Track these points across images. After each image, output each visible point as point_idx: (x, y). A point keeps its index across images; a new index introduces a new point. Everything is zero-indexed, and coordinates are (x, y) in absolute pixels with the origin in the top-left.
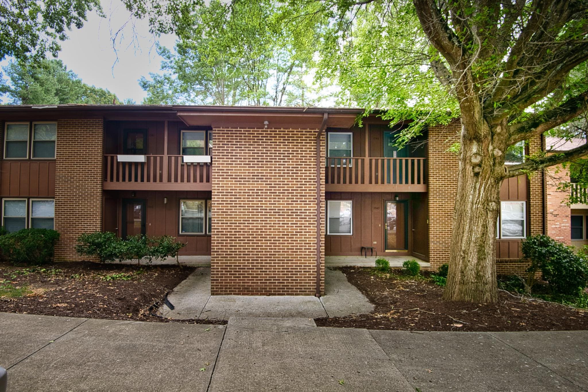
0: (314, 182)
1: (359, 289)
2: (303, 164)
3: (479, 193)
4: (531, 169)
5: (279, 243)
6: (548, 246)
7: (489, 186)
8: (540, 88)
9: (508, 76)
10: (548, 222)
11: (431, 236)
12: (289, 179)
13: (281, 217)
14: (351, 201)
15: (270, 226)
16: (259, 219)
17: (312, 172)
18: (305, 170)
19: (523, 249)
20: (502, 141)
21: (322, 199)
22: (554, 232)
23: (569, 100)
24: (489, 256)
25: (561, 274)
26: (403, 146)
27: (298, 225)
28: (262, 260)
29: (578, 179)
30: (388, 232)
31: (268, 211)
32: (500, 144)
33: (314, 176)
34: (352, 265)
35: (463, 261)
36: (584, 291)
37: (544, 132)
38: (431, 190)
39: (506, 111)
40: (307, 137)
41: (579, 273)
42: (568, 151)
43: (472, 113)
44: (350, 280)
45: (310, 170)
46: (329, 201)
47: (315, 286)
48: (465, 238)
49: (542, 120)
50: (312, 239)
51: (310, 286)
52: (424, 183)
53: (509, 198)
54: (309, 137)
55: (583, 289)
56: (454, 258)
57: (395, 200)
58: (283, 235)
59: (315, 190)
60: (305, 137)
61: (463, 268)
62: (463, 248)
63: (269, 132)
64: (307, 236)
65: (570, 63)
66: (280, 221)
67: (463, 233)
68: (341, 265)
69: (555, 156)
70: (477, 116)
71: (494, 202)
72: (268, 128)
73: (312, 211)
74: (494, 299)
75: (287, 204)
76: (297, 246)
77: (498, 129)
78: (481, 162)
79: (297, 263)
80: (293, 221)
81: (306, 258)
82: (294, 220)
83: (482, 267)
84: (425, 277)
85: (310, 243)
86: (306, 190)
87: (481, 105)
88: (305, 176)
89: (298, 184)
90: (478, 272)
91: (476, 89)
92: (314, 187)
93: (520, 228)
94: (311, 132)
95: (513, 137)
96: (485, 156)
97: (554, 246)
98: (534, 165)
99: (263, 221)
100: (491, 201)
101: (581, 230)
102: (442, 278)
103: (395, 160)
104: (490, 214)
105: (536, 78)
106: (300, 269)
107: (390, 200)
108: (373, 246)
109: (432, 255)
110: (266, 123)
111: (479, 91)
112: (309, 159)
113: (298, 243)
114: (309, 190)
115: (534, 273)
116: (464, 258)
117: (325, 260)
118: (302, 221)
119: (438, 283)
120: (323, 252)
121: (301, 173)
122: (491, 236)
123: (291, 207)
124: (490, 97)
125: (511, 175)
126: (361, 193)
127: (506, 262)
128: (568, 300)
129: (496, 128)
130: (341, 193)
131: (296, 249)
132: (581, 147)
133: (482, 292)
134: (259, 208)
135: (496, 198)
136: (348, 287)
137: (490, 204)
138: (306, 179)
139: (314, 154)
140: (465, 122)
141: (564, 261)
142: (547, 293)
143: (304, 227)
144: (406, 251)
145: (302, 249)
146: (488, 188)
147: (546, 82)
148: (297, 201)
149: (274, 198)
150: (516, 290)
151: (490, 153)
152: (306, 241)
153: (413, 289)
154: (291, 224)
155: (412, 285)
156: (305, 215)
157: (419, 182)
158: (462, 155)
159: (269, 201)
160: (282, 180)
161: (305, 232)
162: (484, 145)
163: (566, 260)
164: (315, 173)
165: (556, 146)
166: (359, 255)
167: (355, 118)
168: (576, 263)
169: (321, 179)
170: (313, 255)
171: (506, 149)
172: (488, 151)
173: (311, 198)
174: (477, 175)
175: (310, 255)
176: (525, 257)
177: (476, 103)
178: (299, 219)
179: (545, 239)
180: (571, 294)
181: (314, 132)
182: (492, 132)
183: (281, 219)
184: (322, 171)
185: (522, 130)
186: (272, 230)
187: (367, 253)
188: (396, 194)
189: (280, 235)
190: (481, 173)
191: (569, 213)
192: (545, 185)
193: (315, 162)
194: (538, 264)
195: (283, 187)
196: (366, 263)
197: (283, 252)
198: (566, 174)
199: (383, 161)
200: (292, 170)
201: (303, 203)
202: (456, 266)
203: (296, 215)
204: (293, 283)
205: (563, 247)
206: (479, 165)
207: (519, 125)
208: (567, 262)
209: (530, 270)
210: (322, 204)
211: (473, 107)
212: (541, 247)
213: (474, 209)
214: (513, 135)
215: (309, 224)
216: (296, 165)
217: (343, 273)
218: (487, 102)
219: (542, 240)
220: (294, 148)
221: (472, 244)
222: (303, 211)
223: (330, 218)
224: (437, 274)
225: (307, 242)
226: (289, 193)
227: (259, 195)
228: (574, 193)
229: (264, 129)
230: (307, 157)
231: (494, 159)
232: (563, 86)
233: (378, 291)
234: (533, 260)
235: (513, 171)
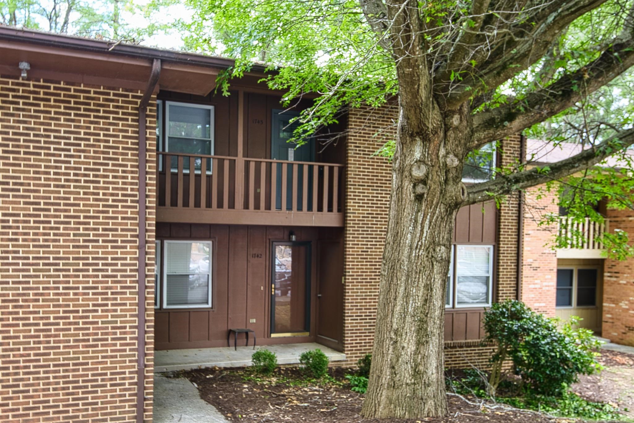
0: (132, 201)
1: (221, 410)
2: (110, 162)
3: (422, 231)
4: (501, 191)
5: (56, 330)
6: (522, 318)
7: (437, 217)
8: (522, 52)
9: (473, 26)
10: (524, 279)
11: (348, 306)
12: (79, 193)
13: (61, 274)
14: (210, 242)
15: (36, 294)
16: (10, 280)
17: (129, 180)
18: (114, 177)
19: (486, 324)
20: (460, 141)
21: (149, 236)
22: (533, 296)
23: (562, 78)
24: (434, 338)
25: (539, 363)
26: (304, 140)
27: (100, 290)
28: (18, 368)
29: (568, 208)
30: (277, 299)
31: (31, 261)
32: (457, 146)
33: (132, 190)
34: (209, 365)
35: (394, 348)
36: (570, 389)
37: (523, 129)
38: (350, 223)
39: (468, 88)
40: (117, 107)
41: (564, 360)
42: (555, 164)
43: (416, 86)
44: (204, 395)
45: (124, 177)
46: (166, 242)
47: (133, 412)
48: (398, 308)
49: (522, 108)
50: (128, 319)
51: (124, 412)
52: (339, 211)
53: (469, 241)
54: (122, 107)
55: (569, 386)
56: (381, 343)
57: (290, 240)
58: (65, 312)
59: (135, 219)
60: (114, 107)
61: (394, 360)
62: (395, 326)
63: (32, 88)
64: (119, 313)
65: (566, 13)
66: (59, 282)
67: (395, 299)
68: (188, 367)
69: (536, 172)
70: (423, 93)
71: (444, 245)
72: (28, 79)
73: (128, 261)
74: (440, 409)
75: (74, 247)
76: (97, 334)
77: (455, 120)
78: (427, 176)
79: (97, 369)
80: (88, 282)
81: (116, 357)
82: (91, 280)
83: (423, 358)
84: (336, 379)
85: (125, 327)
86: (117, 218)
87: (430, 74)
88: (114, 189)
89: (98, 206)
90: (416, 366)
91: (425, 45)
92: (132, 213)
93: (483, 289)
94: (127, 96)
95: (476, 135)
96: (433, 166)
97: (529, 319)
98: (505, 185)
99: (19, 283)
100: (439, 245)
101: (570, 291)
102: (363, 379)
103: (290, 166)
104: (437, 267)
105: (517, 35)
106: (103, 380)
107: (281, 241)
108: (249, 328)
109: (348, 339)
110: (24, 65)
111: (428, 48)
112: (122, 154)
113: (99, 328)
114: (123, 218)
115: (501, 363)
116: (396, 342)
117: (154, 360)
118: (107, 282)
119: (357, 389)
120: (150, 343)
121: (104, 182)
122: (437, 303)
123: (84, 253)
124: (446, 61)
125: (471, 200)
126: (229, 227)
127: (461, 347)
128: (547, 404)
129: (452, 117)
130: (191, 225)
131: (94, 340)
132: (573, 158)
133: (422, 399)
134: (10, 256)
135: (447, 239)
136: (201, 408)
137: (438, 249)
138: (117, 195)
139: (132, 144)
140: (404, 103)
141: (543, 342)
142: (519, 395)
143: (112, 293)
144: (307, 334)
145: (107, 340)
146: (436, 221)
147: (530, 42)
148: (97, 241)
149: (45, 234)
150: (474, 392)
151: (442, 160)
152: (116, 322)
153: (315, 403)
154: (84, 288)
155: (313, 395)
156: (113, 271)
157: (330, 209)
158: (398, 161)
159: (34, 240)
160: (62, 195)
161: (113, 305)
162: (432, 145)
163: (546, 341)
164: (136, 184)
165: (540, 154)
166: (223, 346)
167: (215, 77)
168: (560, 344)
169: (147, 196)
170: (131, 350)
171: (465, 155)
172: (438, 157)
173: (126, 236)
174: (419, 198)
175: (125, 350)
176: (489, 338)
177: (423, 69)
178: (100, 279)
179: (518, 307)
180: (552, 395)
181: (133, 97)
182: (445, 125)
183: (61, 279)
184: (150, 179)
185: (490, 123)
186: (41, 303)
187: (238, 341)
188: (292, 230)
189: (59, 312)
190: (425, 196)
191: (554, 266)
192: (522, 218)
193: (136, 161)
194: (506, 348)
195: (66, 211)
196: (236, 359)
197: (65, 347)
198: (551, 201)
199: (269, 165)
200: (85, 175)
201: (109, 245)
202: (383, 357)
203: (94, 270)
204: (87, 410)
205: (542, 320)
206: (424, 182)
207: (487, 116)
208: (548, 343)
209: (496, 358)
210: (149, 248)
211: (418, 76)
212: (512, 320)
213: (413, 258)
214: (476, 132)
215: (122, 288)
216: (94, 164)
217: (192, 381)
218: (441, 70)
219: (513, 309)
220: (89, 128)
221: (409, 319)
222: (110, 261)
223: (168, 276)
224: (357, 372)
225: (119, 325)
226: (79, 223)
227: (10, 227)
228: (563, 231)
229: (20, 81)
230: (118, 148)
231: (447, 172)
232: (555, 53)
233: (254, 410)
234: (500, 341)
235: (475, 193)
